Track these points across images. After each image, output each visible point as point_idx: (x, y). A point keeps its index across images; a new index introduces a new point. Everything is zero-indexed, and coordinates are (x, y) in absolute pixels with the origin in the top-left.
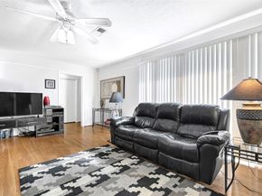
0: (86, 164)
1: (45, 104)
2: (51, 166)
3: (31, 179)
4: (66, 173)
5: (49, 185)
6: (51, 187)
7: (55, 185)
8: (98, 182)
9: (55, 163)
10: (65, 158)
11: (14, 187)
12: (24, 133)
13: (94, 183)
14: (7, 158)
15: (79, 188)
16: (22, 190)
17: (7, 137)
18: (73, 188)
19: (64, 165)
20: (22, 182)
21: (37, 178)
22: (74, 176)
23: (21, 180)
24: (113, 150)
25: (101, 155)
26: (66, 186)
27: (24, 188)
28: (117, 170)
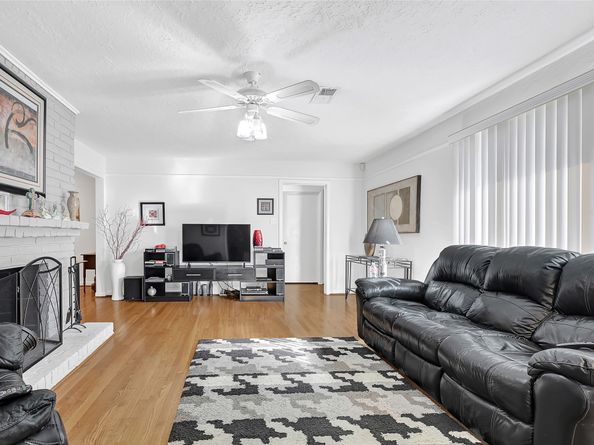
0: (288, 358)
1: (256, 243)
2: (237, 347)
3: (206, 355)
4: (251, 361)
5: (222, 369)
6: (223, 373)
7: (228, 372)
8: (289, 391)
9: (244, 345)
10: (262, 342)
11: (187, 358)
12: (227, 292)
13: (283, 389)
14: (194, 323)
15: (256, 387)
16: (192, 364)
17: (206, 294)
18: (248, 384)
19: (254, 350)
20: (197, 355)
21: (213, 356)
22: (259, 369)
23: (196, 353)
24: (354, 350)
25: (324, 352)
26: (240, 377)
27: (194, 364)
28: (337, 384)
